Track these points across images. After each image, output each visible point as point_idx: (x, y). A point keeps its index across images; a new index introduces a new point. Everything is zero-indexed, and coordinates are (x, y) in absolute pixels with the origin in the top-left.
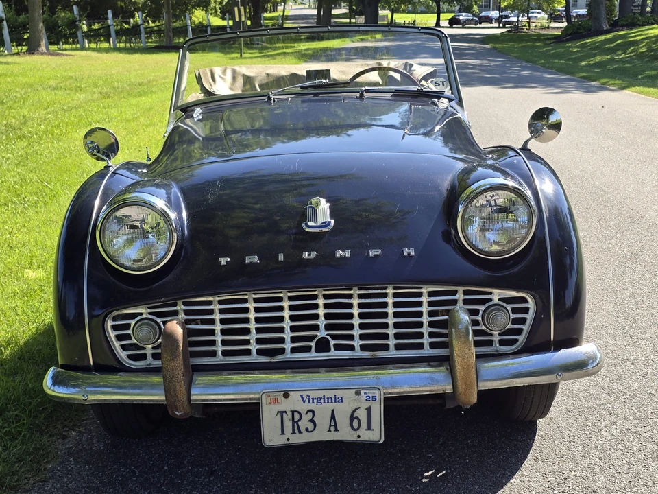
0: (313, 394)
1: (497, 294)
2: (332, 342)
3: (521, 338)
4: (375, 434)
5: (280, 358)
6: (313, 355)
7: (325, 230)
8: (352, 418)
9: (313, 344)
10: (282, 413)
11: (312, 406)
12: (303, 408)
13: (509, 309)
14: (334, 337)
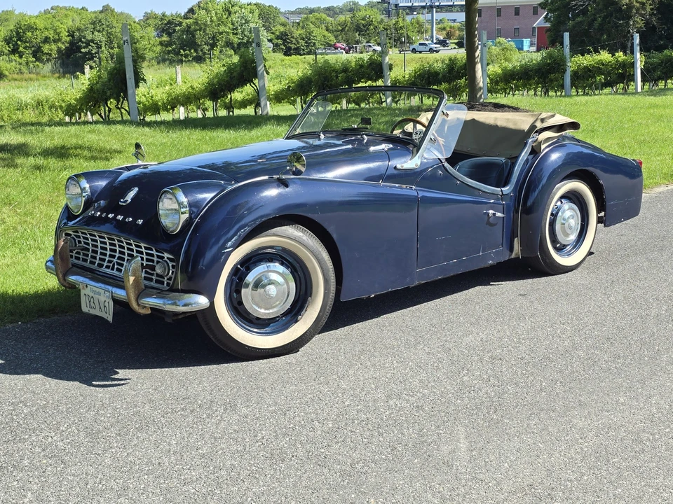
0: (95, 289)
1: (166, 255)
2: (116, 267)
3: (171, 282)
4: (110, 318)
5: (101, 270)
6: (109, 271)
7: (124, 204)
8: (105, 306)
9: (111, 265)
10: (85, 295)
11: (92, 295)
12: (91, 294)
13: (170, 265)
14: (118, 264)
